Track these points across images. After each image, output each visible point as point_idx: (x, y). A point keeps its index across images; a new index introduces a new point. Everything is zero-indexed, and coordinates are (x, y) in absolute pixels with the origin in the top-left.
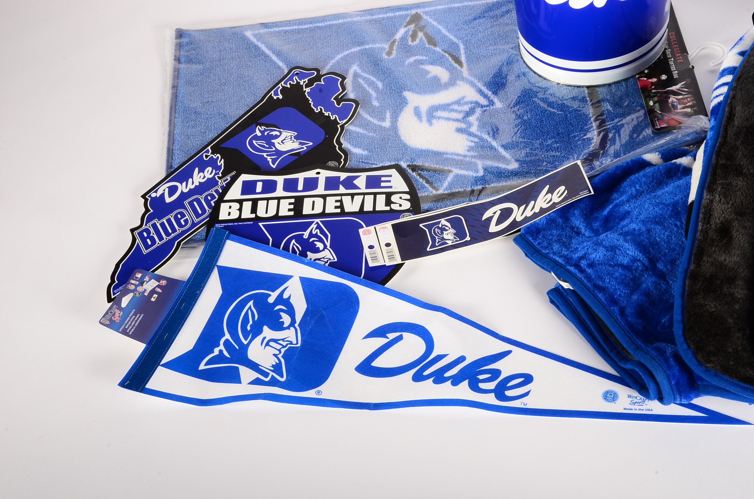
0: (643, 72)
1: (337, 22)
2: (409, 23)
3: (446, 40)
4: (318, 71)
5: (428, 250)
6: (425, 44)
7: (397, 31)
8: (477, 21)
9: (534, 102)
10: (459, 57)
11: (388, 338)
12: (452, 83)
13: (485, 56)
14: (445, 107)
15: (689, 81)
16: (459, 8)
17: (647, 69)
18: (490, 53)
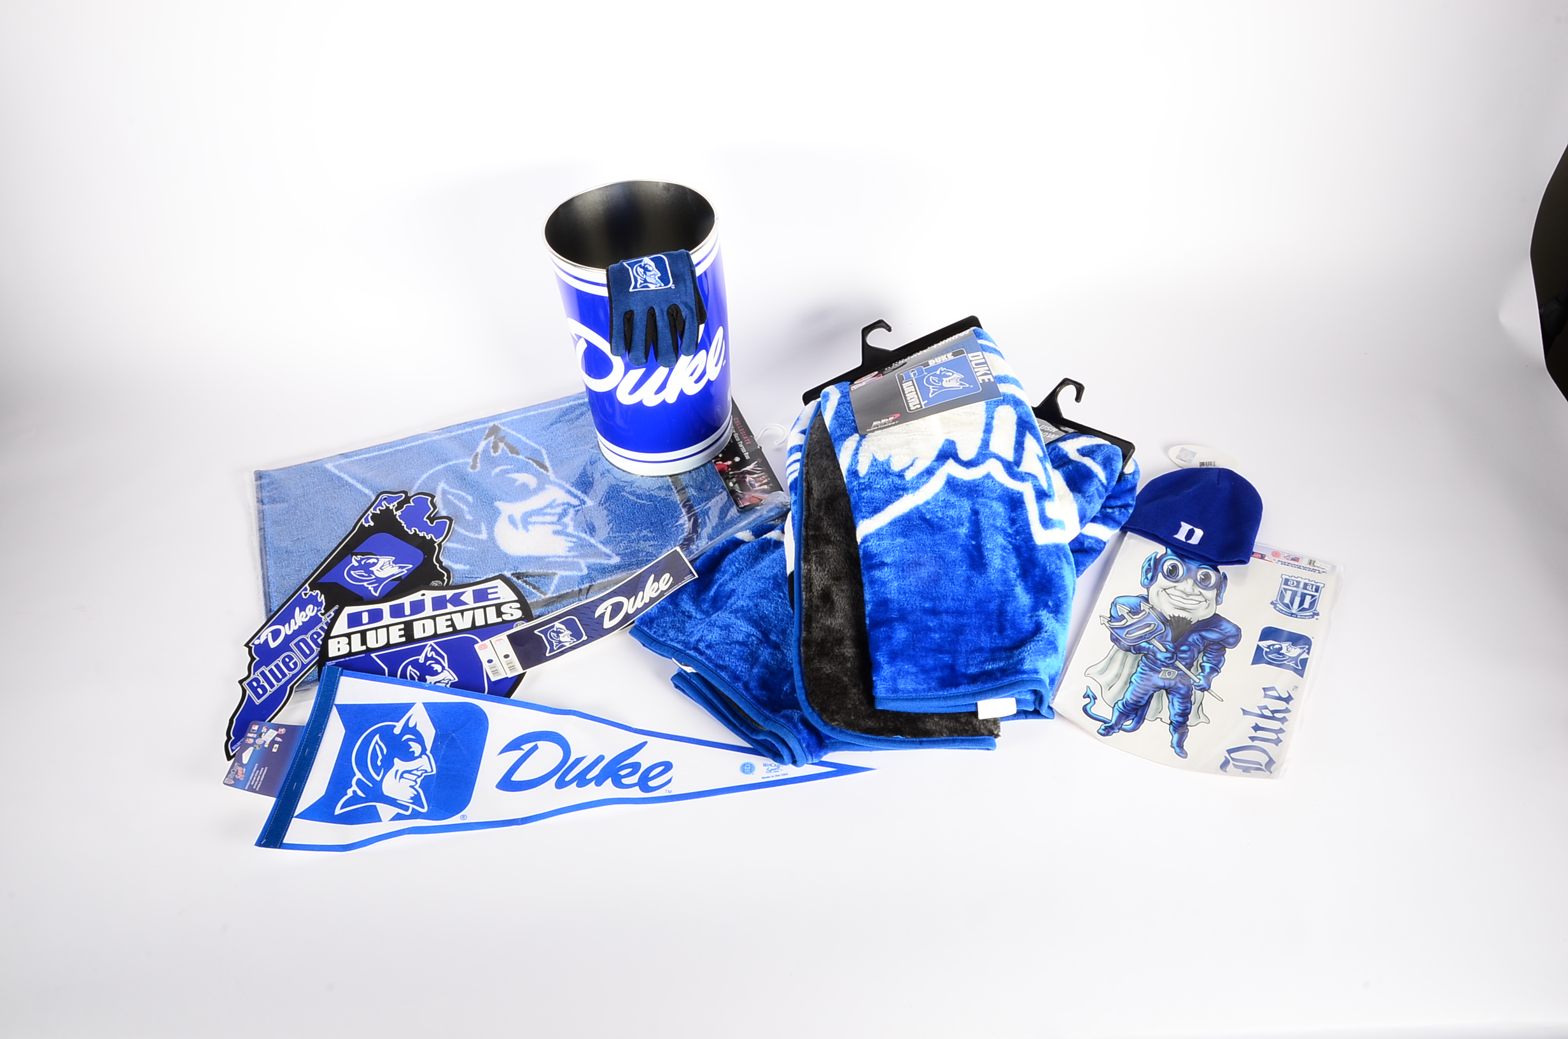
0: (717, 457)
1: (417, 443)
2: (488, 436)
3: (528, 447)
4: (405, 493)
5: (547, 655)
6: (508, 454)
7: (478, 444)
8: (554, 426)
9: (623, 496)
10: (543, 462)
11: (523, 750)
12: (540, 488)
13: (568, 458)
14: (539, 512)
15: (760, 460)
16: (534, 416)
17: (720, 453)
18: (572, 455)
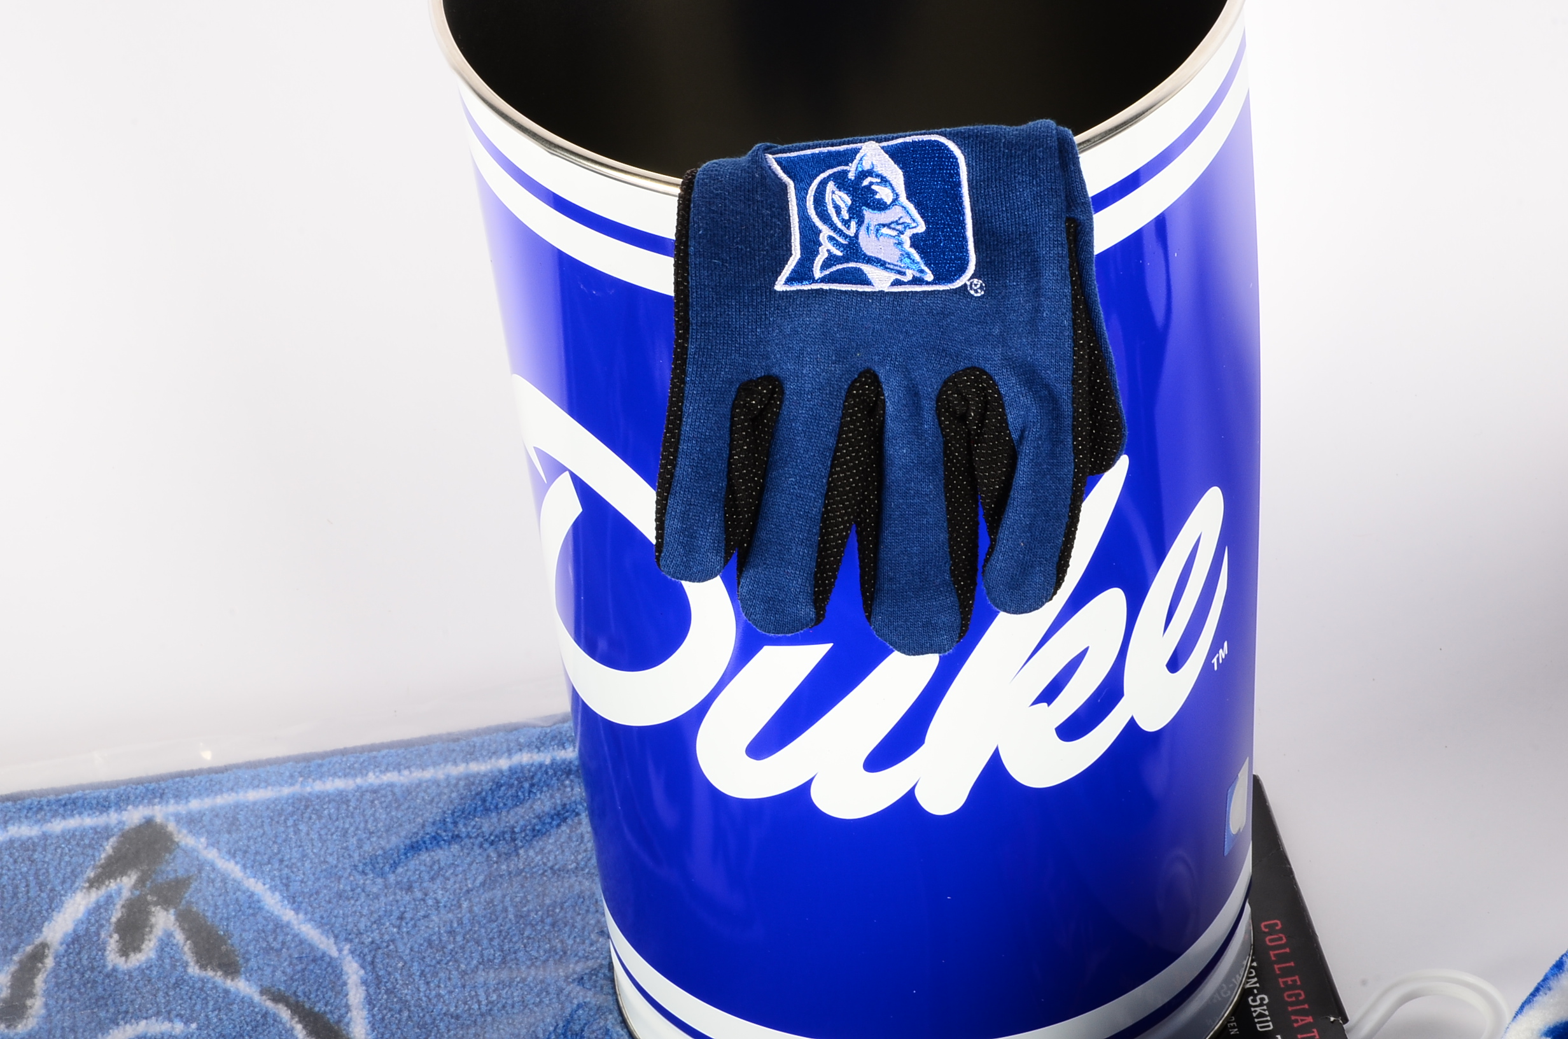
2: (112, 869)
3: (283, 943)
6: (185, 966)
7: (54, 903)
10: (339, 1021)
13: (457, 1017)
18: (479, 1003)
